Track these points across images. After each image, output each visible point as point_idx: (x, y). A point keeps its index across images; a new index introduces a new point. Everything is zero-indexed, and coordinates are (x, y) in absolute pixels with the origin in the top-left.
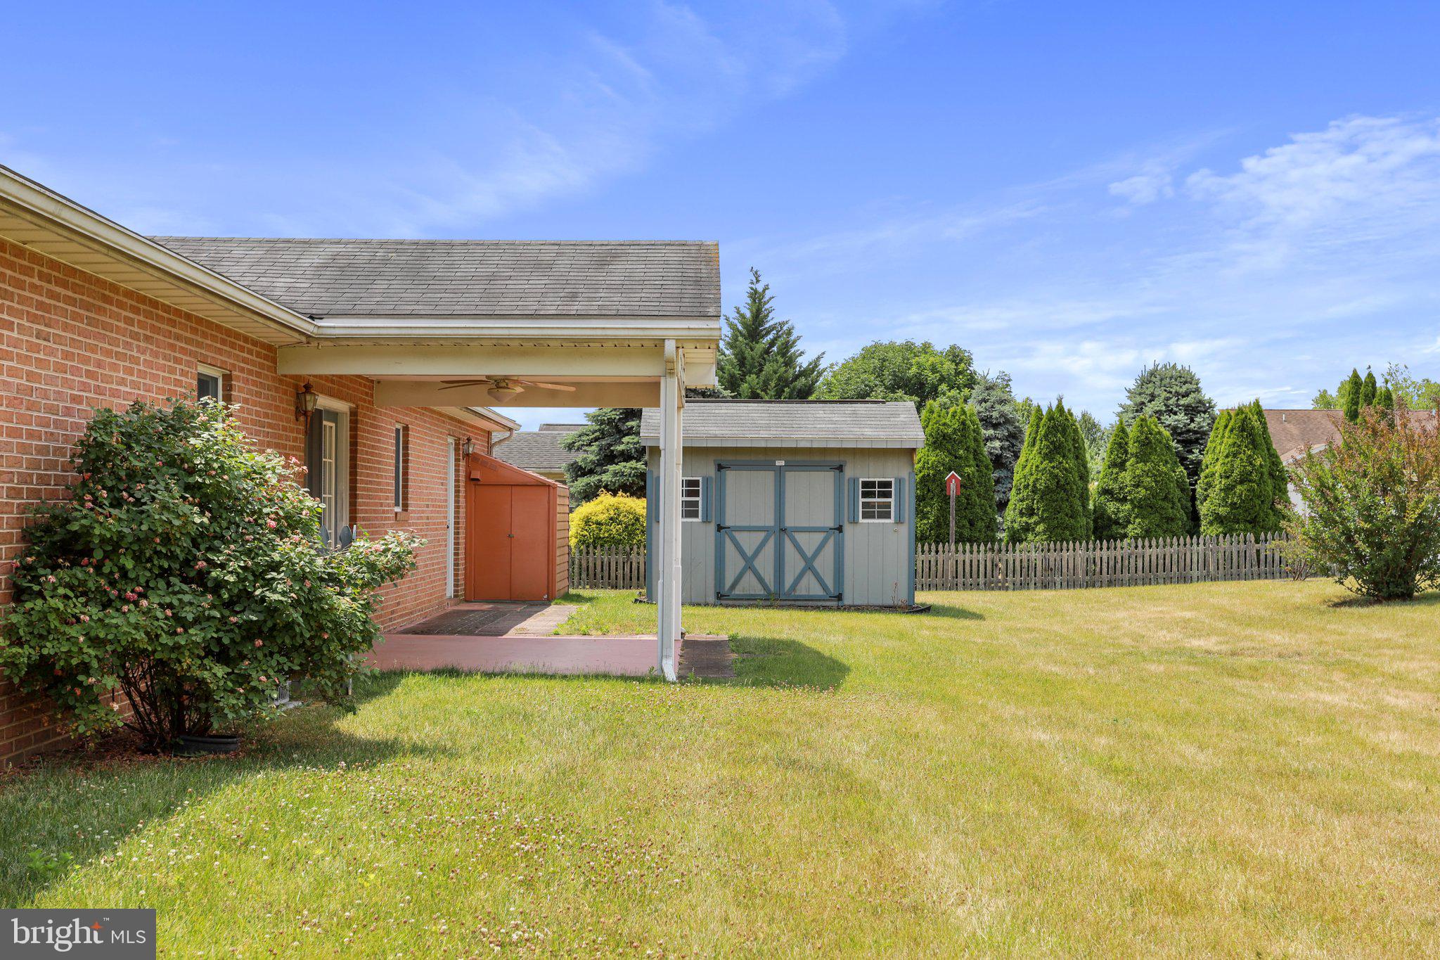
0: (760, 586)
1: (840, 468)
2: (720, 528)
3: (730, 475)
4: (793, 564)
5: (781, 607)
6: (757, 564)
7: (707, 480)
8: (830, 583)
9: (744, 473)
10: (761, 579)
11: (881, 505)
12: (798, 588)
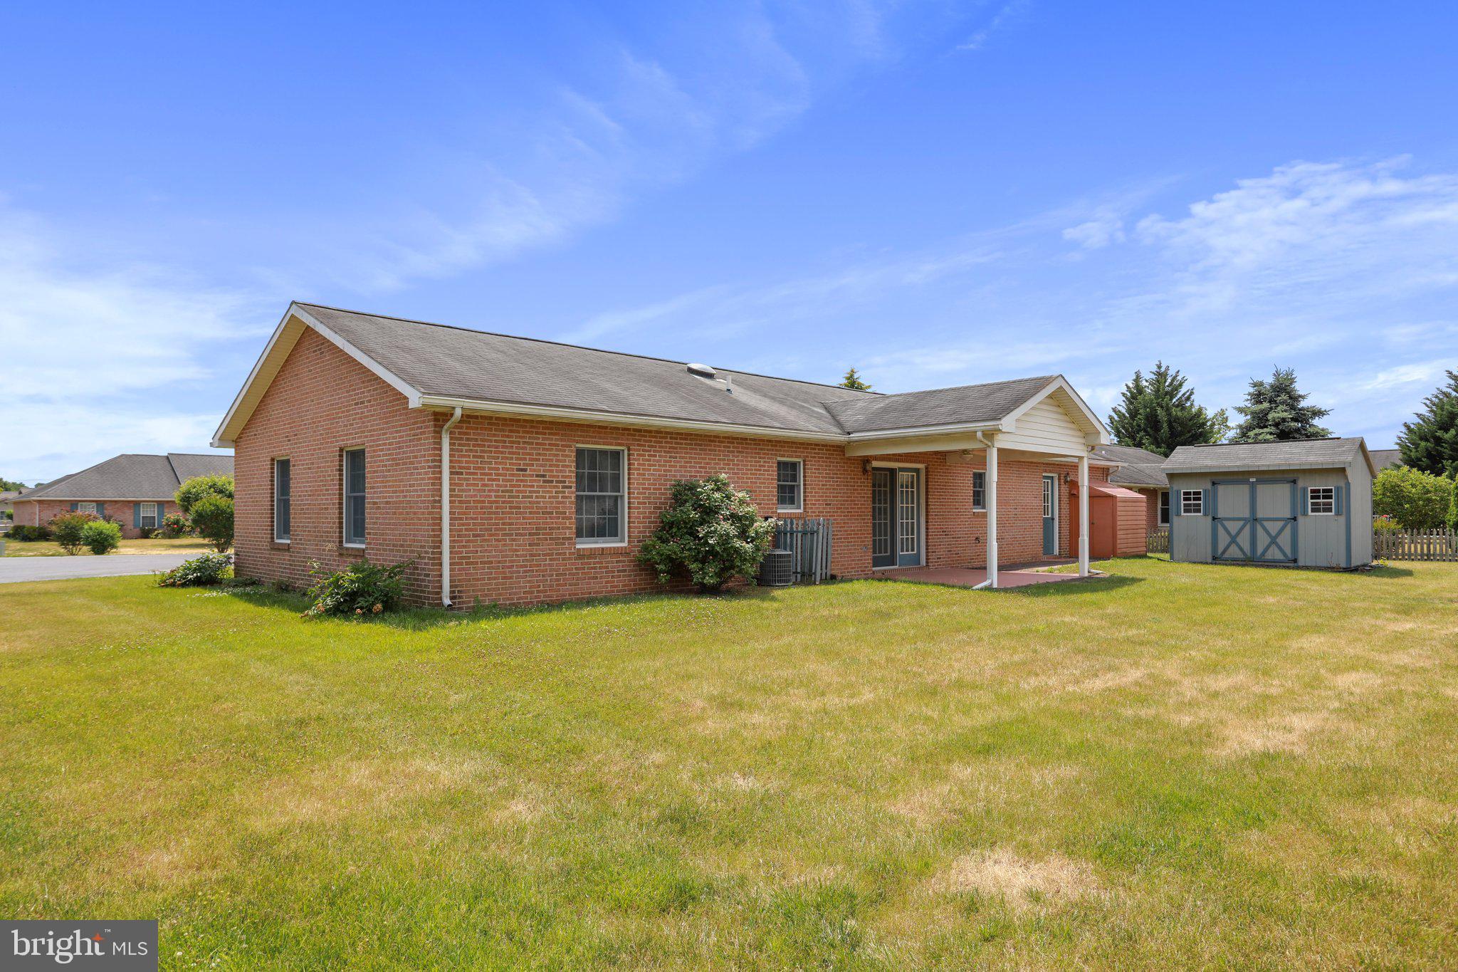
0: (1240, 553)
1: (1294, 482)
2: (1214, 519)
3: (1221, 488)
4: (1262, 540)
5: (1257, 566)
6: (1239, 540)
7: (1205, 491)
8: (1288, 551)
9: (1230, 486)
10: (1241, 549)
11: (1325, 504)
12: (1266, 554)
